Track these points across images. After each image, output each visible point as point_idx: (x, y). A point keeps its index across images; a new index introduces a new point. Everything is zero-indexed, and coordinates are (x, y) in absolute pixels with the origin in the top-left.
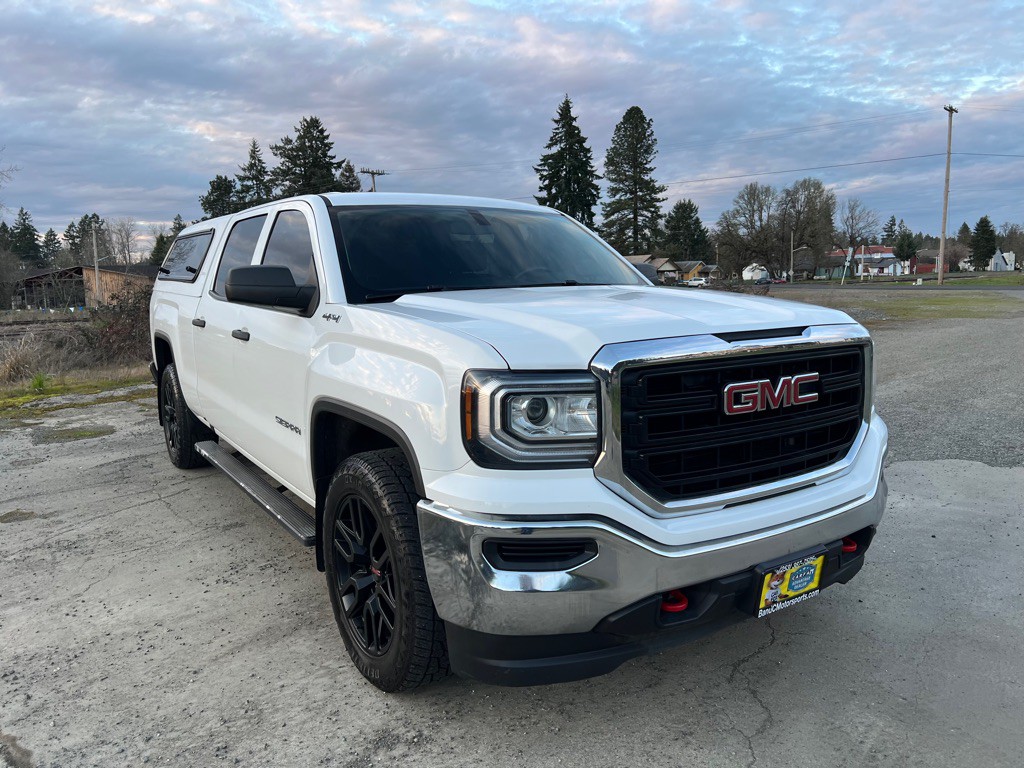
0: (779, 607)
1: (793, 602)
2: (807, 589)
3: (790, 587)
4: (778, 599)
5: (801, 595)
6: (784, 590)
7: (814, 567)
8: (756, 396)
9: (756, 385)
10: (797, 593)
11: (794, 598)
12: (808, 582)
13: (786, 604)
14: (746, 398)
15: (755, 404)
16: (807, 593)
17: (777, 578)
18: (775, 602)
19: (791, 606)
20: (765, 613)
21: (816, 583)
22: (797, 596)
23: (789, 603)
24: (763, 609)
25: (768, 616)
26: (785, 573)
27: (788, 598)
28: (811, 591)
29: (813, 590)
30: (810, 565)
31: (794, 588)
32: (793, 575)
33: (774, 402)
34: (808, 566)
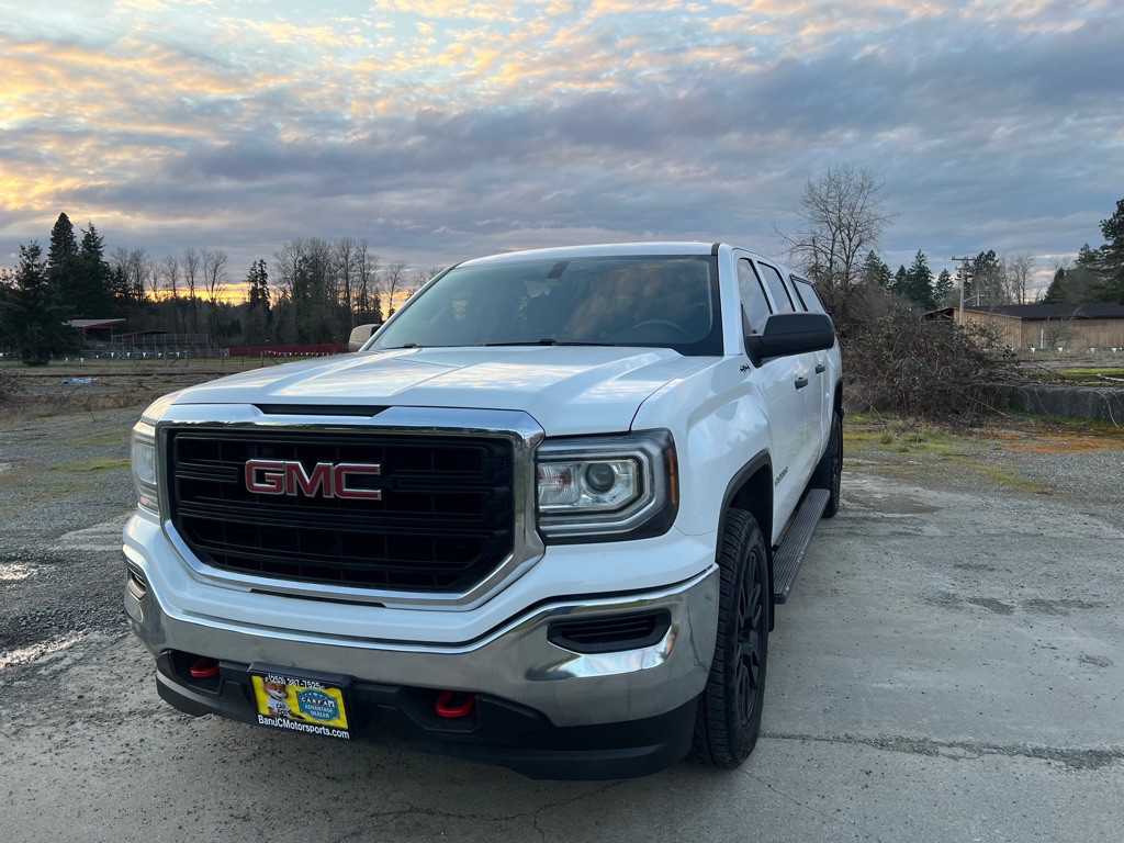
0: (287, 724)
1: (310, 729)
2: (331, 723)
3: (301, 708)
4: (288, 716)
5: (320, 726)
6: (293, 705)
7: (334, 699)
8: (281, 478)
10: (318, 722)
11: (309, 724)
12: (331, 715)
13: (295, 726)
14: (270, 478)
15: (280, 487)
16: (331, 728)
17: (275, 687)
18: (282, 716)
19: (305, 733)
20: (267, 722)
21: (342, 722)
22: (315, 725)
23: (302, 728)
24: (264, 716)
25: (271, 727)
26: (284, 686)
27: (301, 720)
28: (337, 729)
29: (342, 730)
30: (323, 694)
31: (308, 712)
32: (299, 695)
33: (310, 488)
34: (319, 693)
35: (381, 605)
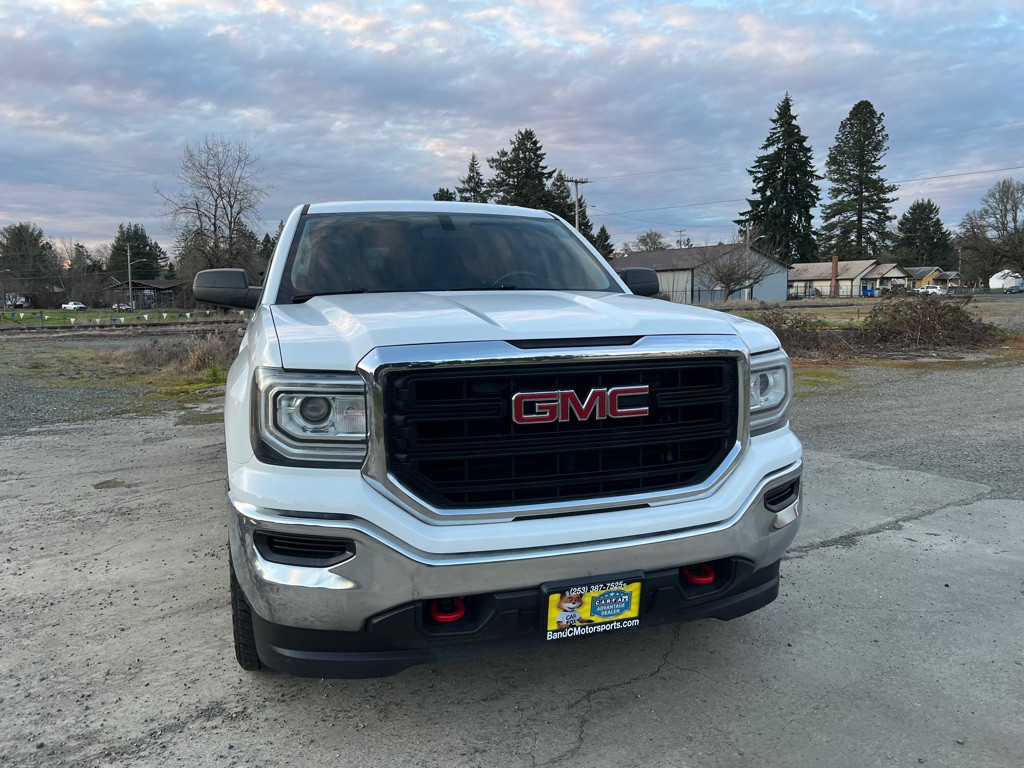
0: (577, 632)
1: (600, 629)
2: (621, 617)
3: (593, 611)
4: (578, 623)
5: (610, 623)
6: (585, 612)
7: (630, 595)
8: (555, 407)
9: (554, 395)
10: (606, 620)
11: (600, 624)
12: (622, 610)
13: (589, 630)
14: (540, 408)
15: (553, 415)
16: (621, 621)
17: (571, 600)
18: (571, 626)
19: (596, 633)
20: (556, 636)
21: (633, 612)
22: (605, 623)
23: (593, 629)
24: (553, 631)
25: (560, 639)
26: (581, 595)
27: (590, 623)
28: (627, 620)
29: (632, 619)
30: (620, 592)
31: (599, 614)
32: (594, 600)
33: (582, 413)
34: (615, 592)
35: (647, 506)
